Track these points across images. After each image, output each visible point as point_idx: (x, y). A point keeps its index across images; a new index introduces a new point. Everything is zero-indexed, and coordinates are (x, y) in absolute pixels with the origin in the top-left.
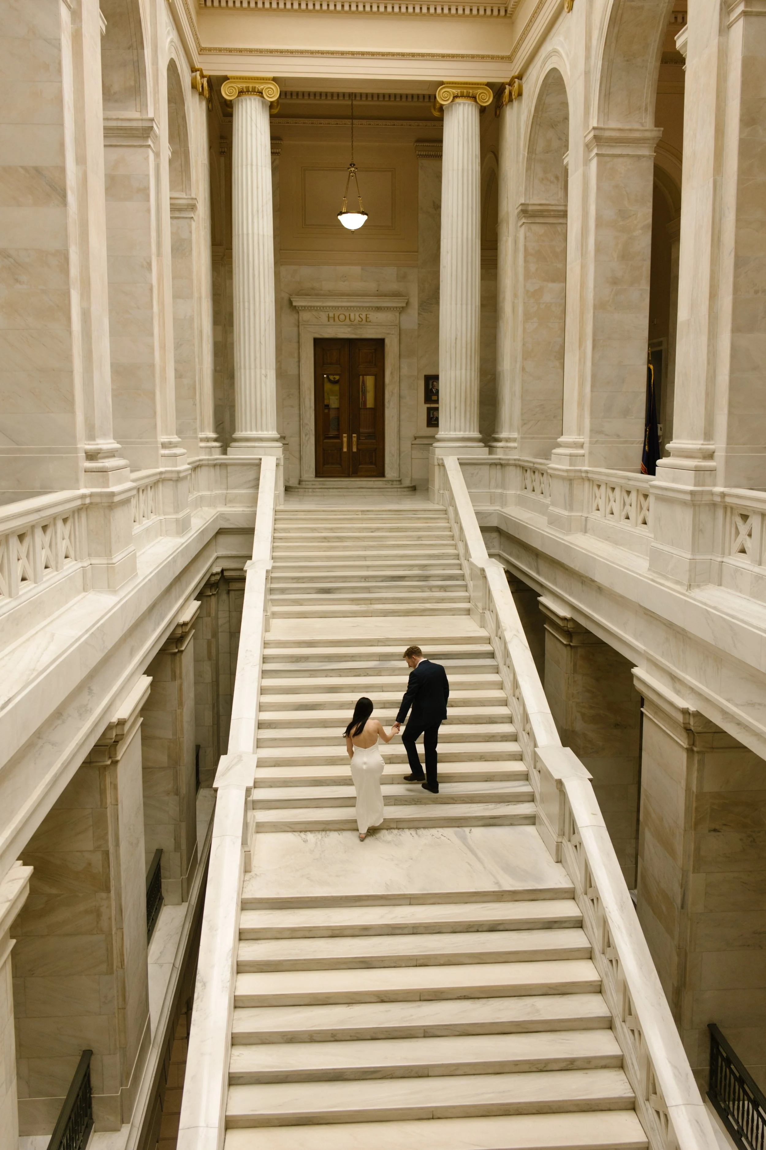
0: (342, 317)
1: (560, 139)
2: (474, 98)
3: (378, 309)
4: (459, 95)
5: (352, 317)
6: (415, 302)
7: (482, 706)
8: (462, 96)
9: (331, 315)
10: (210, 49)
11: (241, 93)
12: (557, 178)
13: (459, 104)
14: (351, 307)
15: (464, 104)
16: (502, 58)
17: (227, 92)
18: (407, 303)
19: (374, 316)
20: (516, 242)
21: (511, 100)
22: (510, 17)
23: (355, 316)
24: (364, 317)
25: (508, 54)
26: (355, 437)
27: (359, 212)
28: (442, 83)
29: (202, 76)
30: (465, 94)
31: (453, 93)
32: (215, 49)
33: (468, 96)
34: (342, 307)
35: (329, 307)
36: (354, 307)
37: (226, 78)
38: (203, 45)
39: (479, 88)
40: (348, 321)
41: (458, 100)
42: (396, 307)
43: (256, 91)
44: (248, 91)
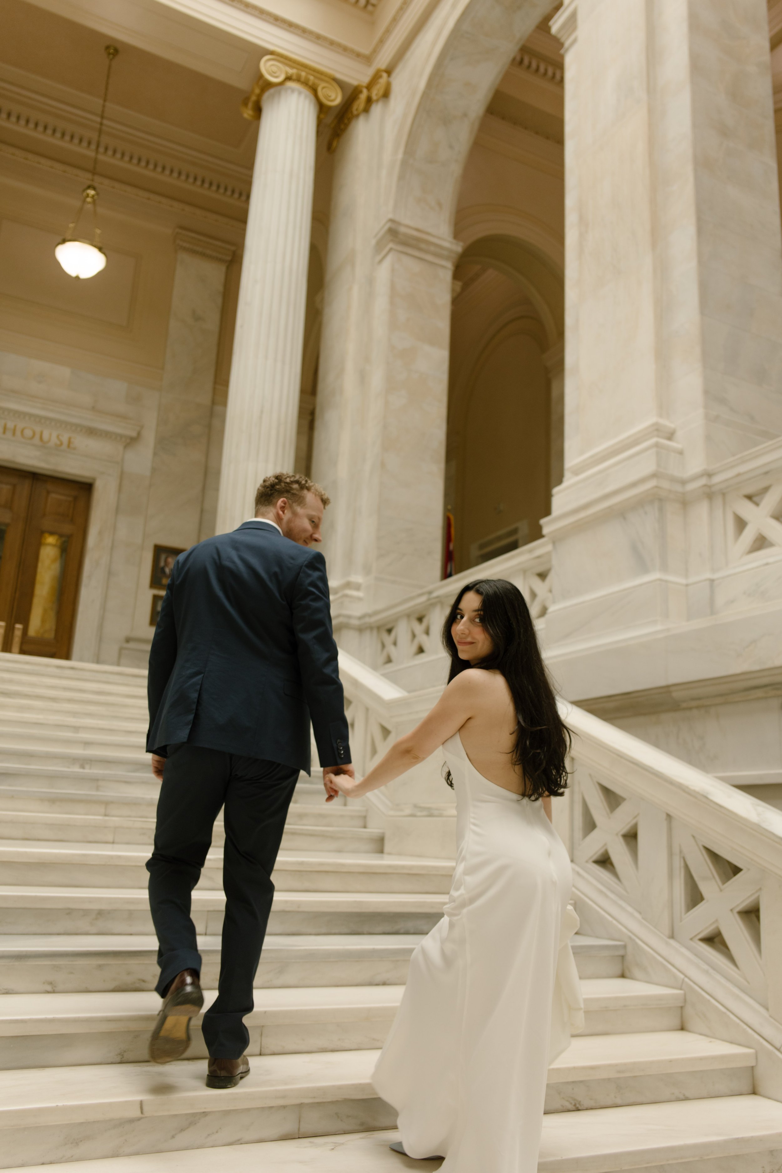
0: (28, 433)
1: (451, 147)
2: (314, 91)
3: (91, 432)
4: (294, 77)
5: (46, 436)
6: (150, 437)
7: (678, 1100)
8: (298, 80)
9: (10, 425)
12: (440, 205)
13: (293, 90)
14: (47, 418)
15: (300, 93)
16: (358, 55)
18: (139, 434)
19: (83, 443)
20: (371, 281)
21: (367, 110)
22: (371, 13)
23: (51, 435)
24: (65, 439)
25: (366, 51)
26: (19, 629)
27: (95, 246)
28: (272, 53)
30: (303, 79)
31: (287, 73)
33: (305, 83)
34: (31, 415)
35: (9, 411)
36: (51, 420)
39: (322, 80)
40: (36, 440)
41: (290, 84)
42: (121, 436)
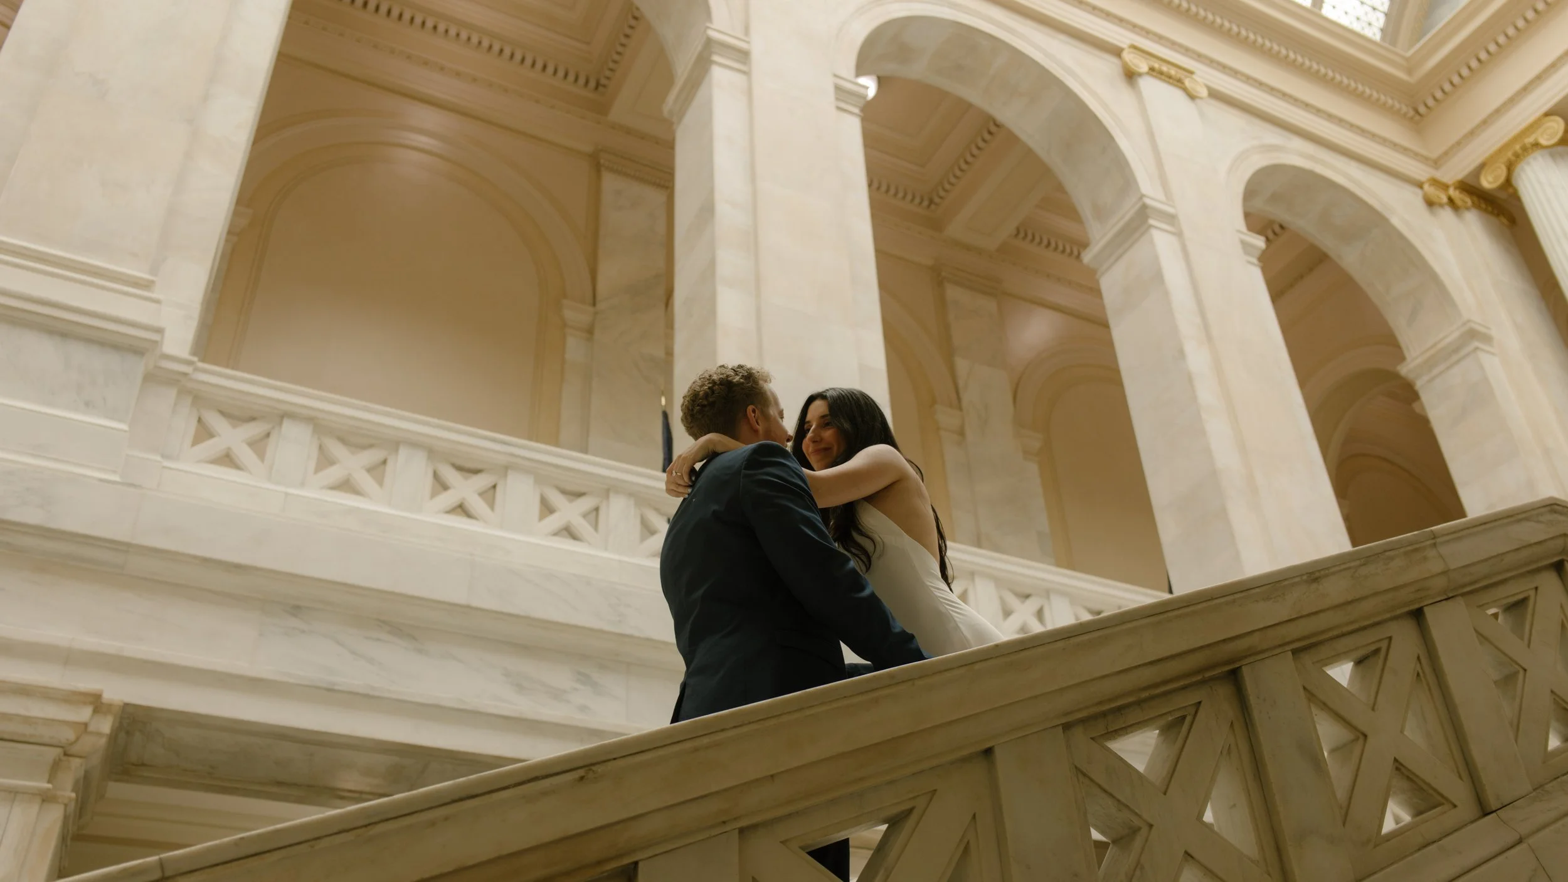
10: (1446, 153)
11: (1510, 167)
17: (1488, 182)
29: (1445, 187)
32: (1452, 147)
37: (1482, 166)
38: (1434, 155)
43: (1529, 146)
44: (1517, 156)
